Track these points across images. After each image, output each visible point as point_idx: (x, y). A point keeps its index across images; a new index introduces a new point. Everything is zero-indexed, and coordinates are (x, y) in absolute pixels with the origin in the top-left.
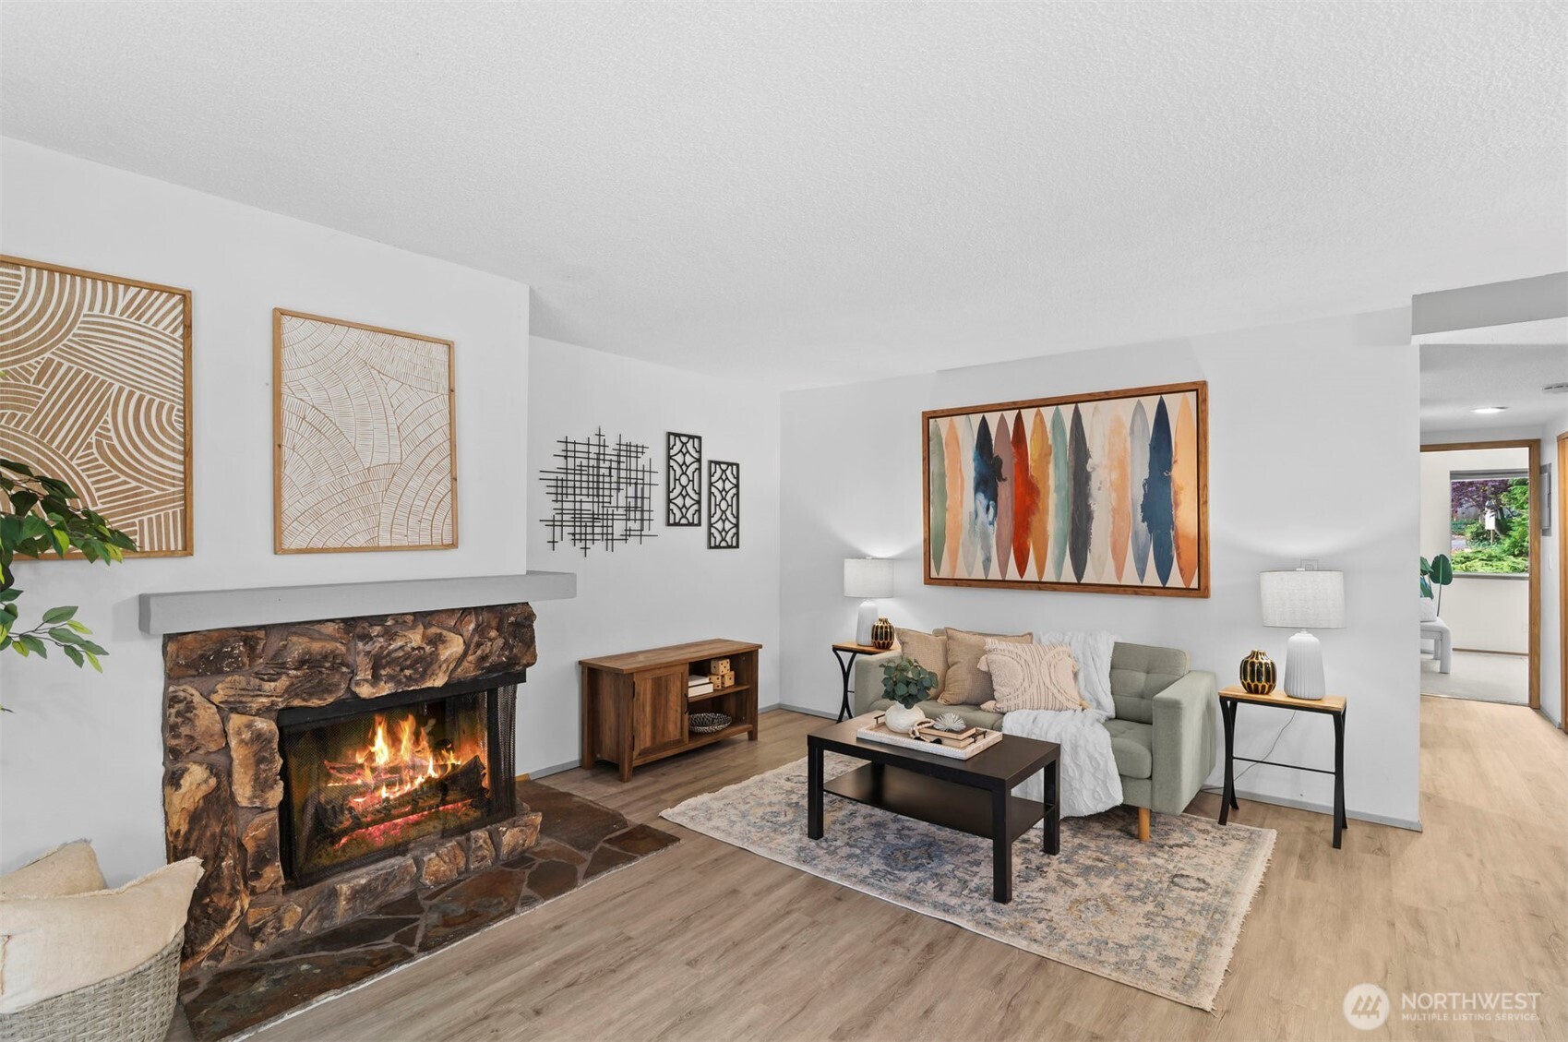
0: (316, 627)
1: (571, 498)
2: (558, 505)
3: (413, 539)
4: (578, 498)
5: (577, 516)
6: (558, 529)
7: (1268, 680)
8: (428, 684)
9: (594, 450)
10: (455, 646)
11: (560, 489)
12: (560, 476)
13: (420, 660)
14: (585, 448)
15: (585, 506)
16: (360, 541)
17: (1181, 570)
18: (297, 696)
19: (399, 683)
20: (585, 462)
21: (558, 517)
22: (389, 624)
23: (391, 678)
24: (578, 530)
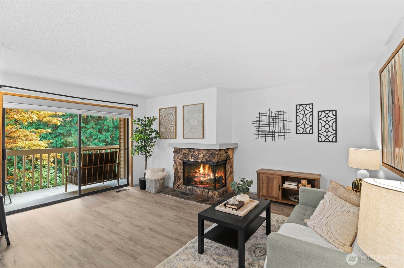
1: (261, 127)
2: (258, 129)
3: (197, 137)
4: (263, 127)
5: (263, 132)
6: (257, 135)
9: (268, 115)
11: (258, 125)
12: (258, 122)
14: (265, 114)
15: (265, 129)
16: (191, 137)
19: (194, 159)
20: (265, 118)
21: (258, 132)
22: (194, 150)
24: (263, 135)
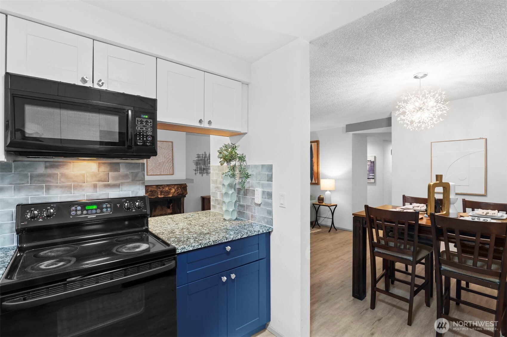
0: (153, 186)
1: (199, 165)
2: (197, 167)
3: (167, 173)
4: (201, 165)
5: (200, 169)
6: (197, 171)
7: (322, 201)
8: (169, 196)
9: (204, 156)
10: (173, 190)
11: (197, 164)
12: (197, 161)
13: (168, 192)
14: (202, 156)
15: (202, 167)
16: (159, 174)
17: (314, 179)
18: (150, 196)
19: (164, 195)
20: (202, 158)
21: (197, 169)
22: (163, 186)
23: (163, 195)
24: (201, 171)
